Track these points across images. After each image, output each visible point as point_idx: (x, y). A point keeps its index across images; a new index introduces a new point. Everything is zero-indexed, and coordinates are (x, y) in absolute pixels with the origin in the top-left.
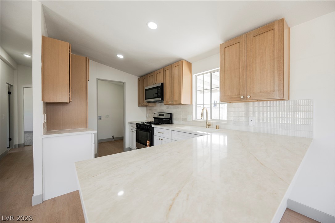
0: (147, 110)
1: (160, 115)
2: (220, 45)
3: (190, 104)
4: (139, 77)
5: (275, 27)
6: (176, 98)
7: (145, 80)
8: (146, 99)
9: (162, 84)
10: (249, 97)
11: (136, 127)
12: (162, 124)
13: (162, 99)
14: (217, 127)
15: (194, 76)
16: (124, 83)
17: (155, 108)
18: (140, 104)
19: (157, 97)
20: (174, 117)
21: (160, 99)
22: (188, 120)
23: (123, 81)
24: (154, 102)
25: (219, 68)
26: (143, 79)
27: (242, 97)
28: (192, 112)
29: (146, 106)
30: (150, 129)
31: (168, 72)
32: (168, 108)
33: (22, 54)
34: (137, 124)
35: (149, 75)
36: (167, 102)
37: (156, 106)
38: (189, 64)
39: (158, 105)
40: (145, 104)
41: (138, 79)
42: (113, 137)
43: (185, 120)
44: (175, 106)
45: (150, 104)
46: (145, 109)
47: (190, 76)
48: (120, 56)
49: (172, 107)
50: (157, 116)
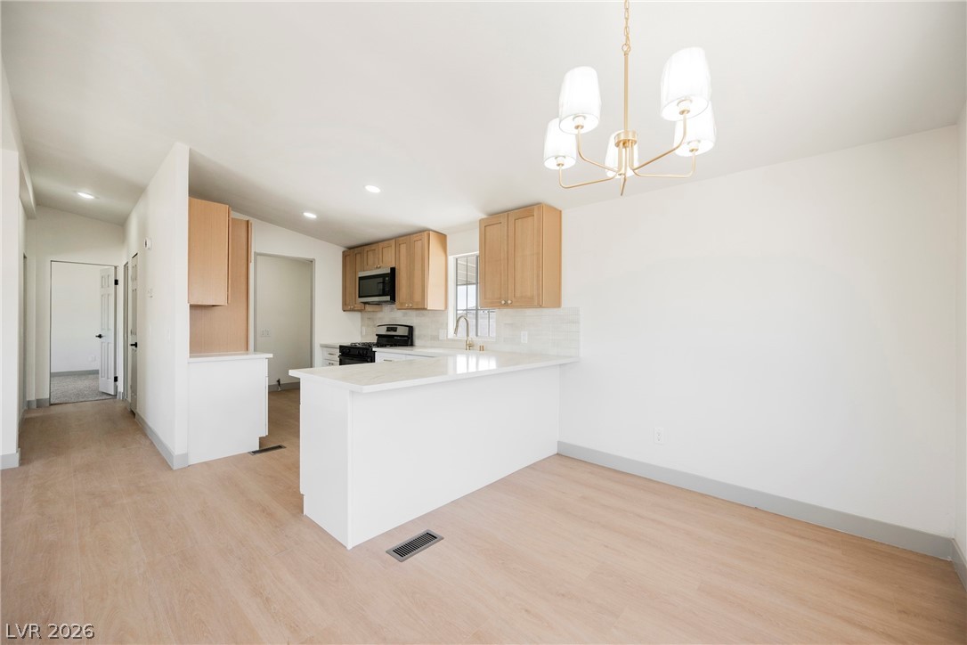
0: (362, 319)
1: (388, 330)
2: (480, 221)
3: (443, 308)
4: (343, 249)
5: (535, 214)
6: (417, 297)
7: (358, 256)
8: (360, 297)
9: (393, 270)
10: (509, 302)
11: (339, 354)
12: (391, 346)
13: (393, 299)
14: (482, 348)
15: (451, 259)
16: (312, 262)
17: (380, 315)
18: (347, 307)
19: (383, 295)
20: (416, 333)
21: (388, 298)
22: (440, 338)
23: (311, 257)
24: (379, 304)
25: (477, 253)
26: (354, 253)
27: (503, 302)
28: (447, 324)
29: (360, 311)
30: (369, 355)
31: (403, 248)
32: (405, 315)
33: (75, 192)
34: (341, 347)
35: (367, 248)
36: (402, 304)
37: (381, 311)
38: (442, 238)
39: (387, 308)
40: (358, 306)
41: (343, 252)
42: (279, 381)
43: (435, 338)
44: (418, 312)
45: (368, 308)
46: (358, 315)
47: (443, 258)
48: (310, 215)
49: (413, 313)
50: (383, 331)
